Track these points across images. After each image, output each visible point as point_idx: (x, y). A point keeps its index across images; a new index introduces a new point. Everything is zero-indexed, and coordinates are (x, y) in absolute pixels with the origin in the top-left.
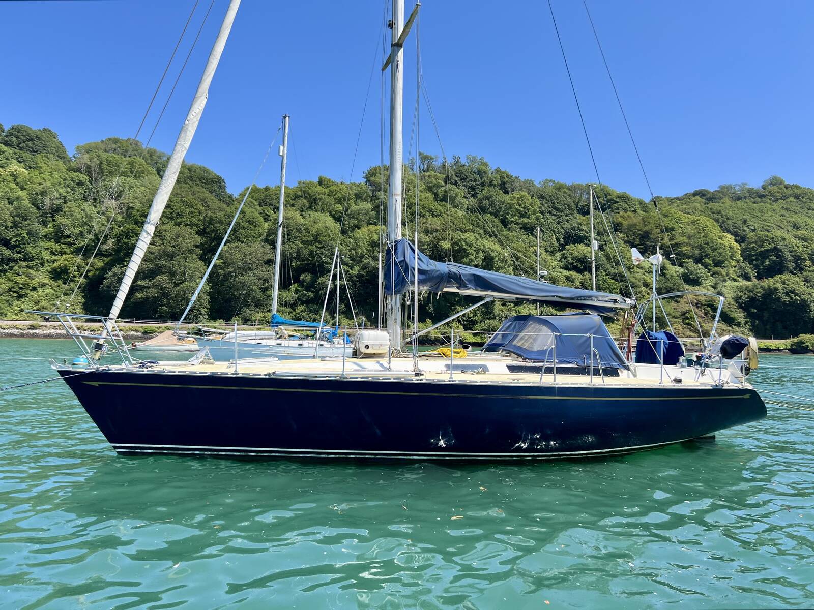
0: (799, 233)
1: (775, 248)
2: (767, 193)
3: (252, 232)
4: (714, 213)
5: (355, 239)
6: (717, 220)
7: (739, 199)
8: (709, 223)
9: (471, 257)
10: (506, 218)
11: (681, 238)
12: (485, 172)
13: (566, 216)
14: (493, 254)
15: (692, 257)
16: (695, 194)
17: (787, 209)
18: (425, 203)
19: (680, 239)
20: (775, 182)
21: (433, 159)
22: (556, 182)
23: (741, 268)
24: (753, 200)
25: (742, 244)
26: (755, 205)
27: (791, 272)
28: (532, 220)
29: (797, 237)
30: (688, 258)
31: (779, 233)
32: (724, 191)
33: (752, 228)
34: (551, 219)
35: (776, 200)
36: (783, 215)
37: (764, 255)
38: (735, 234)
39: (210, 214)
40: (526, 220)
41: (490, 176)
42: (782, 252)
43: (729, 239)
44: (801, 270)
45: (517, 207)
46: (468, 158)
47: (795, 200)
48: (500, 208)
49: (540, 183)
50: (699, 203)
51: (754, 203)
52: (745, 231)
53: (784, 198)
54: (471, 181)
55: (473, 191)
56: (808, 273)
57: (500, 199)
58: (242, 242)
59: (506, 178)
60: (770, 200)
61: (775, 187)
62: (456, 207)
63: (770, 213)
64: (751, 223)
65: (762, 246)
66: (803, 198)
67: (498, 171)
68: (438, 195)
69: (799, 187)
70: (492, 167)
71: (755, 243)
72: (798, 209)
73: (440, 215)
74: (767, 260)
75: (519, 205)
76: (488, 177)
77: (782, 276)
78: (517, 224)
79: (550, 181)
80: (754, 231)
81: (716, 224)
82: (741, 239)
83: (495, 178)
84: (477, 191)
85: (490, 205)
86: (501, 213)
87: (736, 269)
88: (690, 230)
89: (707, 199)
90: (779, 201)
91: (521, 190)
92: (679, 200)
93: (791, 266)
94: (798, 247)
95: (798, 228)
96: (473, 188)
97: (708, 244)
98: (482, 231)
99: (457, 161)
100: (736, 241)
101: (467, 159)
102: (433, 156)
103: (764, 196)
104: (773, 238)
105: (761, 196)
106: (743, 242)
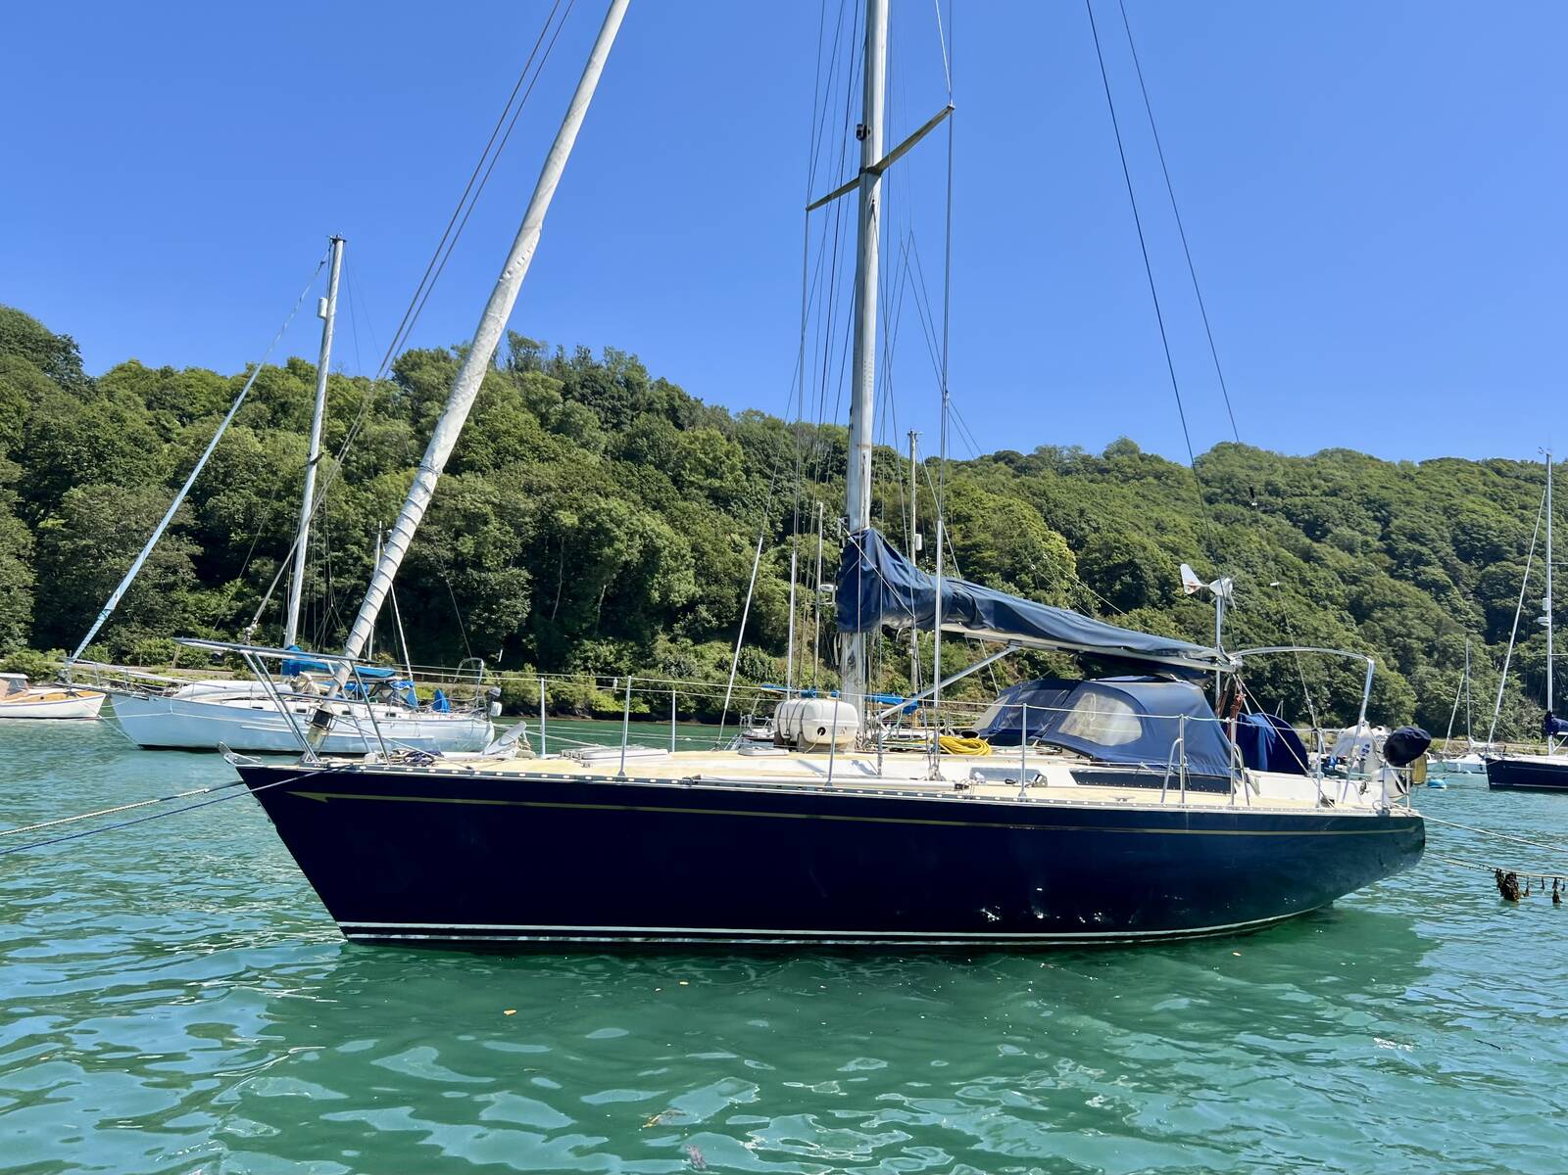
0: (1165, 539)
1: (1131, 562)
2: (1111, 466)
3: (141, 464)
4: (1035, 494)
5: (379, 495)
6: (1039, 508)
7: (1068, 472)
8: (1029, 512)
9: (618, 545)
10: (680, 475)
11: (983, 536)
12: (640, 385)
13: (789, 481)
14: (659, 543)
15: (999, 569)
16: (997, 458)
17: (1143, 496)
18: (524, 432)
19: (981, 537)
20: (1125, 448)
21: (536, 347)
22: (767, 416)
23: (1075, 593)
24: (1090, 476)
25: (1079, 553)
26: (1094, 485)
27: (1154, 605)
28: (728, 483)
29: (1163, 546)
30: (994, 570)
31: (1136, 537)
32: (1044, 458)
33: (1094, 525)
34: (762, 483)
35: (1126, 480)
36: (1137, 507)
37: (1113, 573)
38: (1068, 534)
39: (43, 416)
40: (717, 483)
41: (648, 392)
42: (1141, 571)
43: (1058, 542)
44: (1170, 602)
45: (701, 456)
46: (607, 352)
47: (1155, 482)
48: (669, 455)
49: (738, 415)
50: (1003, 473)
51: (1091, 481)
52: (1082, 529)
53: (1140, 477)
54: (613, 398)
55: (613, 419)
56: (1182, 609)
57: (669, 439)
58: (119, 483)
59: (677, 399)
60: (1117, 478)
61: (1125, 457)
62: (583, 446)
63: (1118, 502)
64: (1093, 516)
65: (1109, 557)
66: (1167, 478)
67: (662, 384)
68: (548, 419)
69: (1162, 460)
70: (653, 375)
71: (1100, 551)
72: (1160, 498)
73: (553, 459)
74: (1118, 582)
75: (706, 454)
76: (644, 395)
77: (1142, 611)
78: (701, 488)
79: (757, 413)
80: (1096, 530)
81: (1039, 515)
82: (1077, 544)
83: (659, 398)
84: (623, 418)
85: (650, 447)
86: (671, 465)
87: (1069, 595)
88: (996, 521)
89: (1016, 469)
90: (1132, 481)
91: (708, 424)
92: (971, 467)
93: (1155, 593)
94: (1165, 562)
95: (1163, 529)
96: (615, 411)
97: (1026, 548)
98: (638, 498)
99: (583, 358)
100: (1069, 546)
101: (605, 355)
102: (538, 343)
103: (1108, 471)
104: (1127, 545)
105: (1103, 471)
106: (1080, 547)
